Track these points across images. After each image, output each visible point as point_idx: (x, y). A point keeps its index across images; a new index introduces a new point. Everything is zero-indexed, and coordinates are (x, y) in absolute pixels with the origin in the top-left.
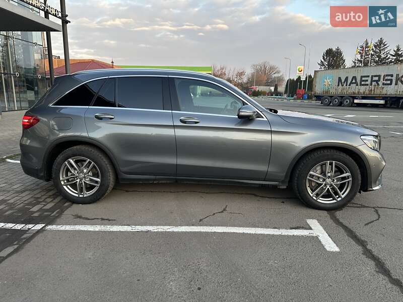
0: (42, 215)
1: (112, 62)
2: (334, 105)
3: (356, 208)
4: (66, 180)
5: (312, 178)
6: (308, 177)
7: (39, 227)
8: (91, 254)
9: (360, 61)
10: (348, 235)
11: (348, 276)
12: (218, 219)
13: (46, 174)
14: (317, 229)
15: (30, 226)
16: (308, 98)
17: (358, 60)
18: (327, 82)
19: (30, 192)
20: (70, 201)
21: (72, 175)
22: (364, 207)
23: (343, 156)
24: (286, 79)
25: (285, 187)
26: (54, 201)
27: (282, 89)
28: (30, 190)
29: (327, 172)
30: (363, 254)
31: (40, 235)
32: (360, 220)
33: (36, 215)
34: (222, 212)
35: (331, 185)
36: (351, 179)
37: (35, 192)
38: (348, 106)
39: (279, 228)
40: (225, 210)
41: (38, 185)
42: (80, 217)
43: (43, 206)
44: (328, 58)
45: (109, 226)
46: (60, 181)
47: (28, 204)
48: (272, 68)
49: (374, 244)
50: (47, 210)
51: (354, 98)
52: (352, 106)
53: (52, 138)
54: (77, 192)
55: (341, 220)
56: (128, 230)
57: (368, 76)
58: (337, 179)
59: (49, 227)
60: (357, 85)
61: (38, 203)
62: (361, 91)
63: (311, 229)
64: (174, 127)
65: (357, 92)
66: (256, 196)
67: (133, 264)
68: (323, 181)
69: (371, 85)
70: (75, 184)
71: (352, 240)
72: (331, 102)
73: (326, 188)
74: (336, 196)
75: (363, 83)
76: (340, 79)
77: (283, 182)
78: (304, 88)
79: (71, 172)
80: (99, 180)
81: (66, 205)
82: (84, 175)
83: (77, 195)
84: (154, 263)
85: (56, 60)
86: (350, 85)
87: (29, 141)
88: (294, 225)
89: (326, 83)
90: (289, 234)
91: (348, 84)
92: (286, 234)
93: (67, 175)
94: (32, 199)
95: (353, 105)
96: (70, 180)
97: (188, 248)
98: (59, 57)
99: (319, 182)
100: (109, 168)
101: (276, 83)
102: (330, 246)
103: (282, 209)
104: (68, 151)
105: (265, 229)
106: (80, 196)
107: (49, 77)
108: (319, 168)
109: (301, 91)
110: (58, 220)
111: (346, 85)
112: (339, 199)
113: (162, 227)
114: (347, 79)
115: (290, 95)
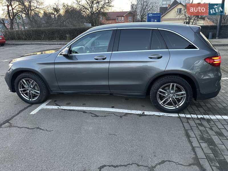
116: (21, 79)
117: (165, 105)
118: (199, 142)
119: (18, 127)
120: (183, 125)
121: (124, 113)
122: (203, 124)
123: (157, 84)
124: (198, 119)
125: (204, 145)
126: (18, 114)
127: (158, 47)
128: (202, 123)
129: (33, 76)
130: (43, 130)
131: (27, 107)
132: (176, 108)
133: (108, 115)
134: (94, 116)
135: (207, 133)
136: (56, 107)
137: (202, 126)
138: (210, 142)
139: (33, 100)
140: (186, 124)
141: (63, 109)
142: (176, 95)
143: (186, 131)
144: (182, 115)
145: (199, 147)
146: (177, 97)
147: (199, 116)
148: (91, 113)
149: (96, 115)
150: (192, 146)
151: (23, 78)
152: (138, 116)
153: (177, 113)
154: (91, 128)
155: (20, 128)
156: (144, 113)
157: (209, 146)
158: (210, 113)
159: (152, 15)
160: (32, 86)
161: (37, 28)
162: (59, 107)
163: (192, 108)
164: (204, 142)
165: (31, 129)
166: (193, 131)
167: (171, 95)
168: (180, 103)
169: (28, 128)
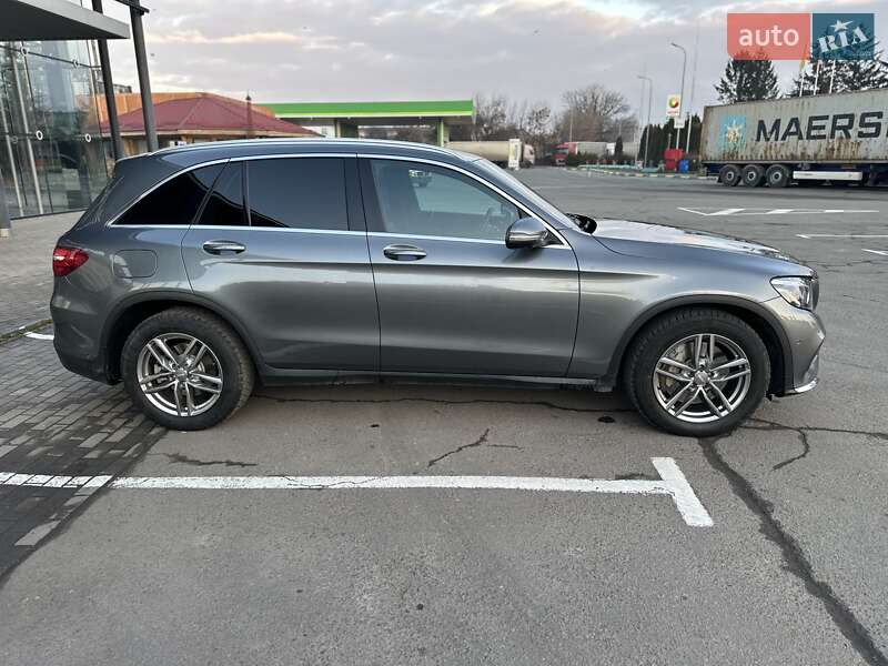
0: (106, 456)
1: (248, 98)
2: (747, 185)
3: (761, 431)
4: (152, 382)
5: (667, 371)
6: (657, 369)
7: (99, 481)
8: (205, 537)
9: (812, 80)
10: (734, 492)
11: (722, 579)
12: (469, 459)
13: (110, 368)
14: (672, 478)
15: (81, 480)
16: (690, 169)
17: (807, 78)
18: (731, 134)
19: (77, 406)
20: (162, 426)
21: (162, 371)
22: (780, 427)
23: (733, 321)
24: (643, 124)
25: (609, 390)
26: (130, 425)
27: (632, 147)
28: (78, 402)
29: (697, 358)
30: (760, 531)
31: (104, 498)
32: (766, 458)
33: (93, 455)
34: (477, 444)
35: (707, 384)
36: (748, 371)
37: (91, 405)
38: (779, 186)
39: (591, 478)
40: (483, 439)
41: (94, 391)
42: (183, 460)
43: (106, 435)
44: (738, 74)
45: (242, 479)
46: (139, 385)
47: (75, 433)
48: (610, 100)
49: (786, 510)
50: (115, 446)
51: (794, 167)
52: (788, 187)
53: (118, 293)
54: (175, 406)
55: (725, 459)
56: (282, 486)
57: (826, 118)
58: (718, 371)
59: (120, 482)
60: (801, 138)
61: (97, 430)
62: (810, 152)
63: (658, 478)
64: (372, 267)
65: (799, 154)
66: (551, 406)
67: (290, 558)
68: (690, 376)
69: (832, 136)
70: (171, 389)
71: (741, 501)
72: (740, 178)
73: (695, 392)
74: (717, 406)
75: (813, 133)
76: (762, 125)
77: (605, 379)
78: (682, 146)
79: (160, 365)
80: (218, 380)
81: (153, 432)
82: (187, 370)
83: (175, 413)
84: (332, 554)
85: (124, 95)
86: (784, 138)
87: (68, 303)
88: (627, 470)
89: (731, 136)
90: (613, 490)
91: (780, 136)
92: (606, 491)
93: (152, 372)
94: (84, 422)
95: (789, 183)
96: (159, 381)
97: (402, 522)
98: (129, 88)
99: (682, 379)
100: (239, 355)
101: (619, 134)
102: (695, 514)
103: (602, 436)
104: (152, 321)
105: (563, 480)
106: (183, 414)
107: (109, 135)
108: (681, 350)
109: (675, 154)
110: (139, 467)
111: (776, 139)
112: (725, 413)
113: (352, 478)
114: (777, 124)
115: (651, 162)
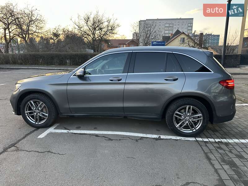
116: (29, 101)
117: (182, 129)
118: (220, 164)
119: (27, 151)
120: (202, 148)
121: (139, 137)
122: (222, 147)
123: (172, 107)
124: (216, 142)
125: (226, 167)
126: (24, 138)
127: (174, 70)
128: (220, 147)
129: (43, 97)
130: (55, 153)
131: (33, 131)
132: (193, 132)
133: (123, 139)
134: (108, 140)
135: (227, 155)
136: (65, 131)
137: (221, 149)
138: (232, 164)
139: (39, 123)
140: (204, 148)
141: (73, 133)
142: (193, 117)
143: (206, 154)
144: (200, 139)
145: (221, 169)
146: (194, 120)
147: (217, 140)
148: (104, 137)
149: (110, 139)
150: (214, 168)
151: (31, 99)
152: (155, 140)
153: (194, 137)
154: (106, 151)
155: (29, 151)
156: (160, 137)
157: (231, 168)
158: (227, 137)
159: (156, 43)
160: (40, 109)
161: (36, 53)
162: (69, 131)
163: (208, 132)
164: (225, 164)
165: (41, 152)
166: (213, 154)
167: (187, 118)
168: (196, 126)
169: (38, 152)
